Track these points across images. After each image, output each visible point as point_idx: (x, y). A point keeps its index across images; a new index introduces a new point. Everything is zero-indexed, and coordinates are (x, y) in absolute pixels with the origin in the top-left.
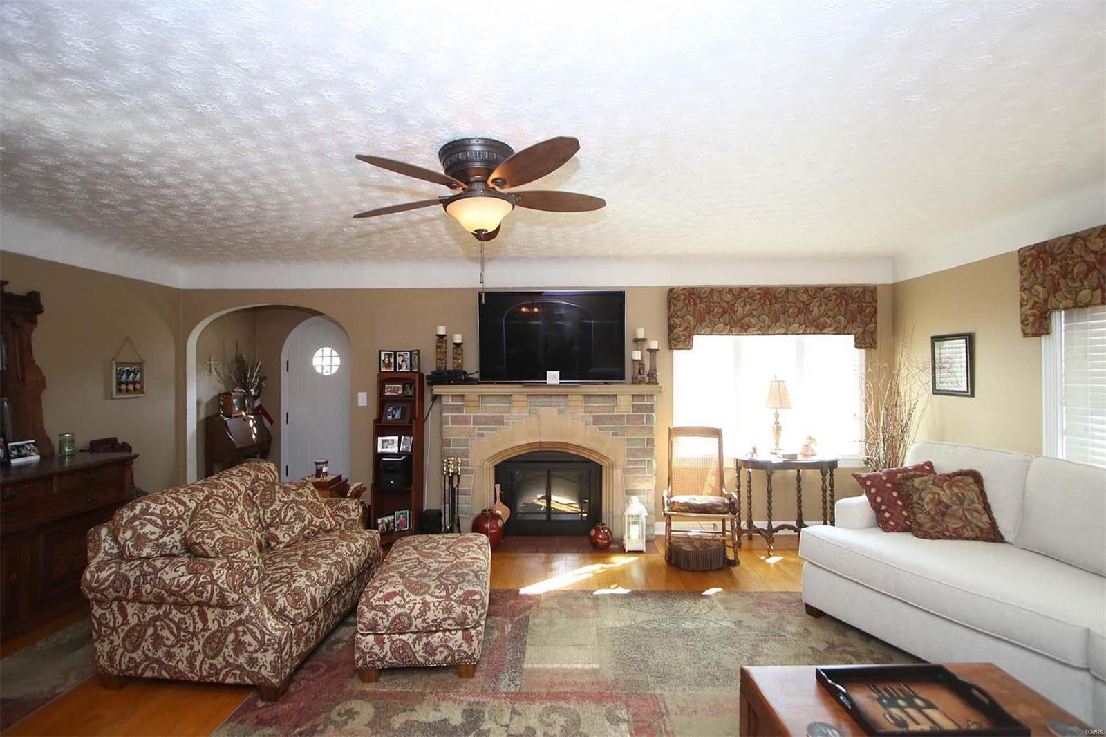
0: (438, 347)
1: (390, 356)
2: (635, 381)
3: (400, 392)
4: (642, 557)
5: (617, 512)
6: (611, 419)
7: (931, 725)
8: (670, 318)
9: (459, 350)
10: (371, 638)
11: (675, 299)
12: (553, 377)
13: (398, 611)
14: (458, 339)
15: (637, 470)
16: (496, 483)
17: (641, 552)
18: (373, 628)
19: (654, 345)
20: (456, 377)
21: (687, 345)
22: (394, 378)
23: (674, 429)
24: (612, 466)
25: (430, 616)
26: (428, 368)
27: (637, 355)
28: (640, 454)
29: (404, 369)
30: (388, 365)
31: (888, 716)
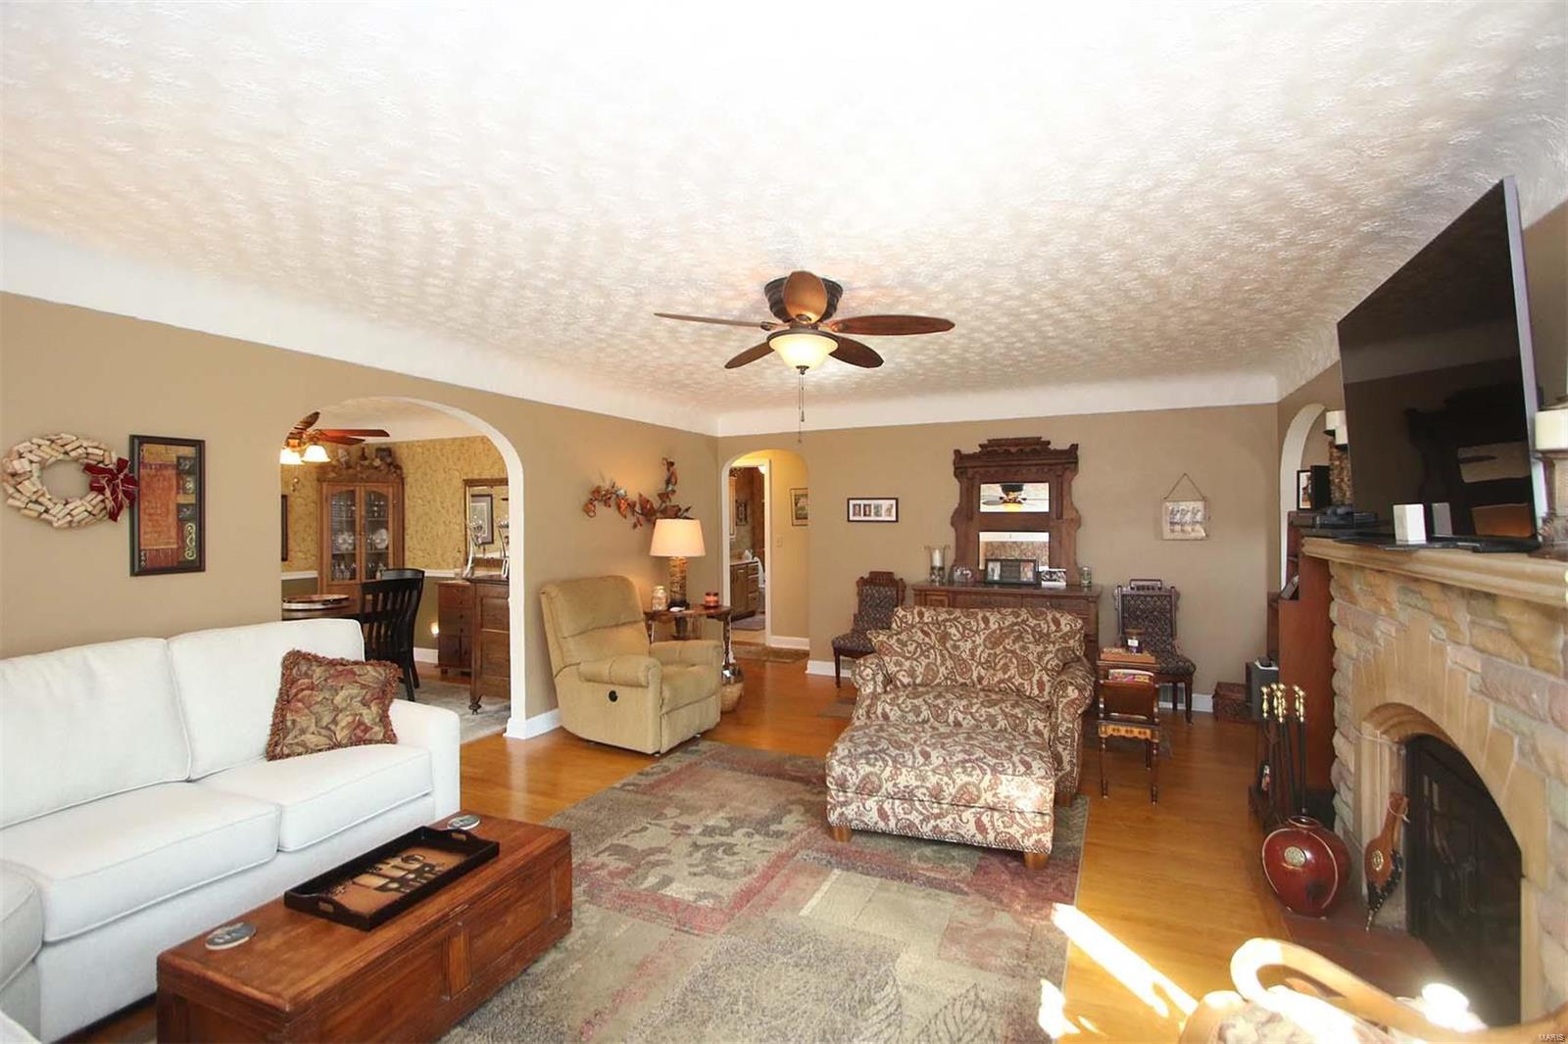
7: (381, 872)
31: (421, 858)
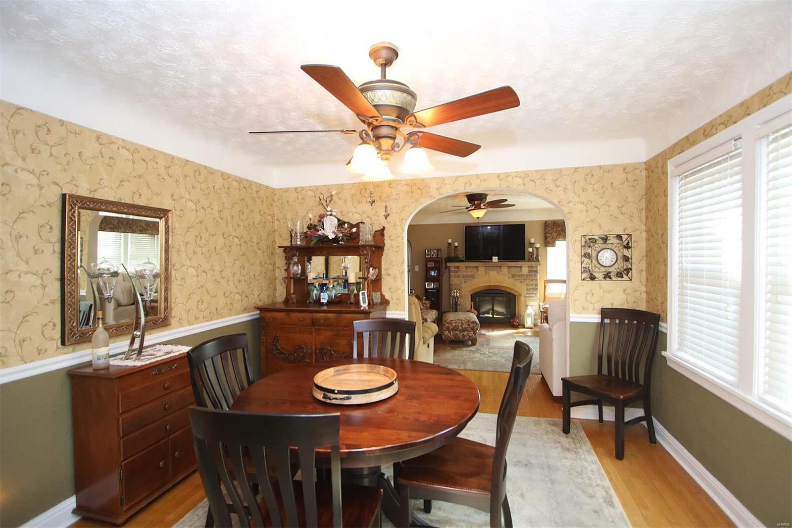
0: (448, 248)
1: (429, 251)
2: (529, 261)
3: (433, 265)
4: (532, 329)
5: (522, 313)
6: (519, 276)
8: (545, 234)
9: (456, 249)
10: (447, 332)
11: (548, 226)
12: (495, 259)
13: (455, 324)
14: (456, 244)
15: (531, 297)
16: (472, 301)
17: (532, 328)
18: (448, 329)
19: (538, 245)
20: (456, 259)
21: (553, 245)
22: (430, 260)
23: (547, 280)
24: (520, 295)
25: (464, 326)
26: (444, 255)
27: (531, 250)
28: (531, 290)
29: (434, 256)
30: (428, 255)
